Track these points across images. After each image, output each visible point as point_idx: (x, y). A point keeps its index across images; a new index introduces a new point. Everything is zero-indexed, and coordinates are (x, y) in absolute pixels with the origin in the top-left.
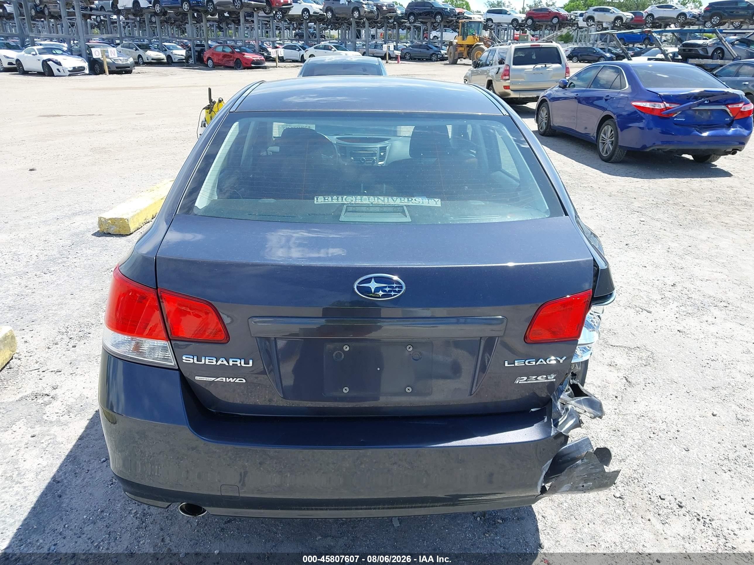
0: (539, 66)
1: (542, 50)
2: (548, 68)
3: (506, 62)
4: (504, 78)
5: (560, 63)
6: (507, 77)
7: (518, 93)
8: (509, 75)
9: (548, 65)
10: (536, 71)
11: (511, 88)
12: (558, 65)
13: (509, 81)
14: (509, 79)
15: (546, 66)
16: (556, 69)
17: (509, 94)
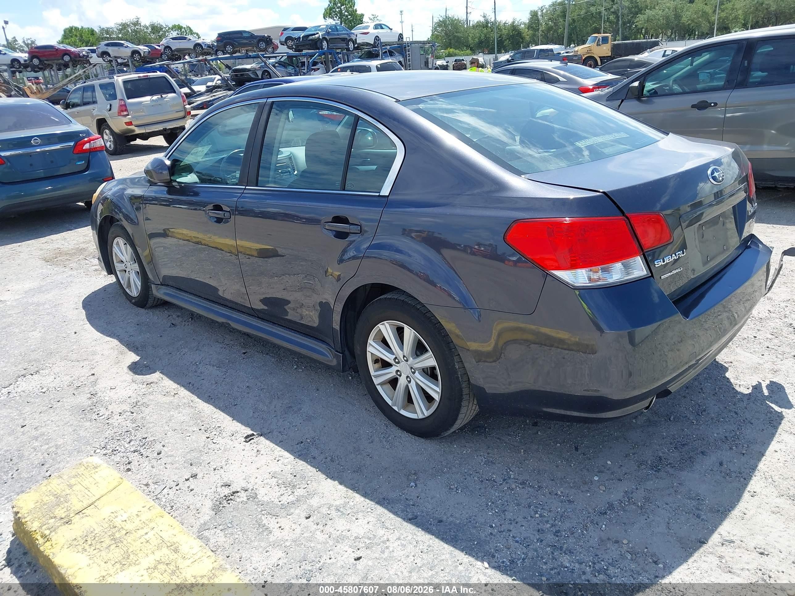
0: (155, 98)
1: (151, 80)
2: (165, 98)
3: (119, 96)
4: (122, 114)
5: (175, 92)
6: (125, 113)
7: (143, 128)
8: (126, 110)
9: (164, 96)
10: (154, 103)
11: (133, 123)
12: (173, 95)
13: (130, 117)
14: (128, 115)
15: (162, 97)
16: (173, 98)
17: (134, 131)
